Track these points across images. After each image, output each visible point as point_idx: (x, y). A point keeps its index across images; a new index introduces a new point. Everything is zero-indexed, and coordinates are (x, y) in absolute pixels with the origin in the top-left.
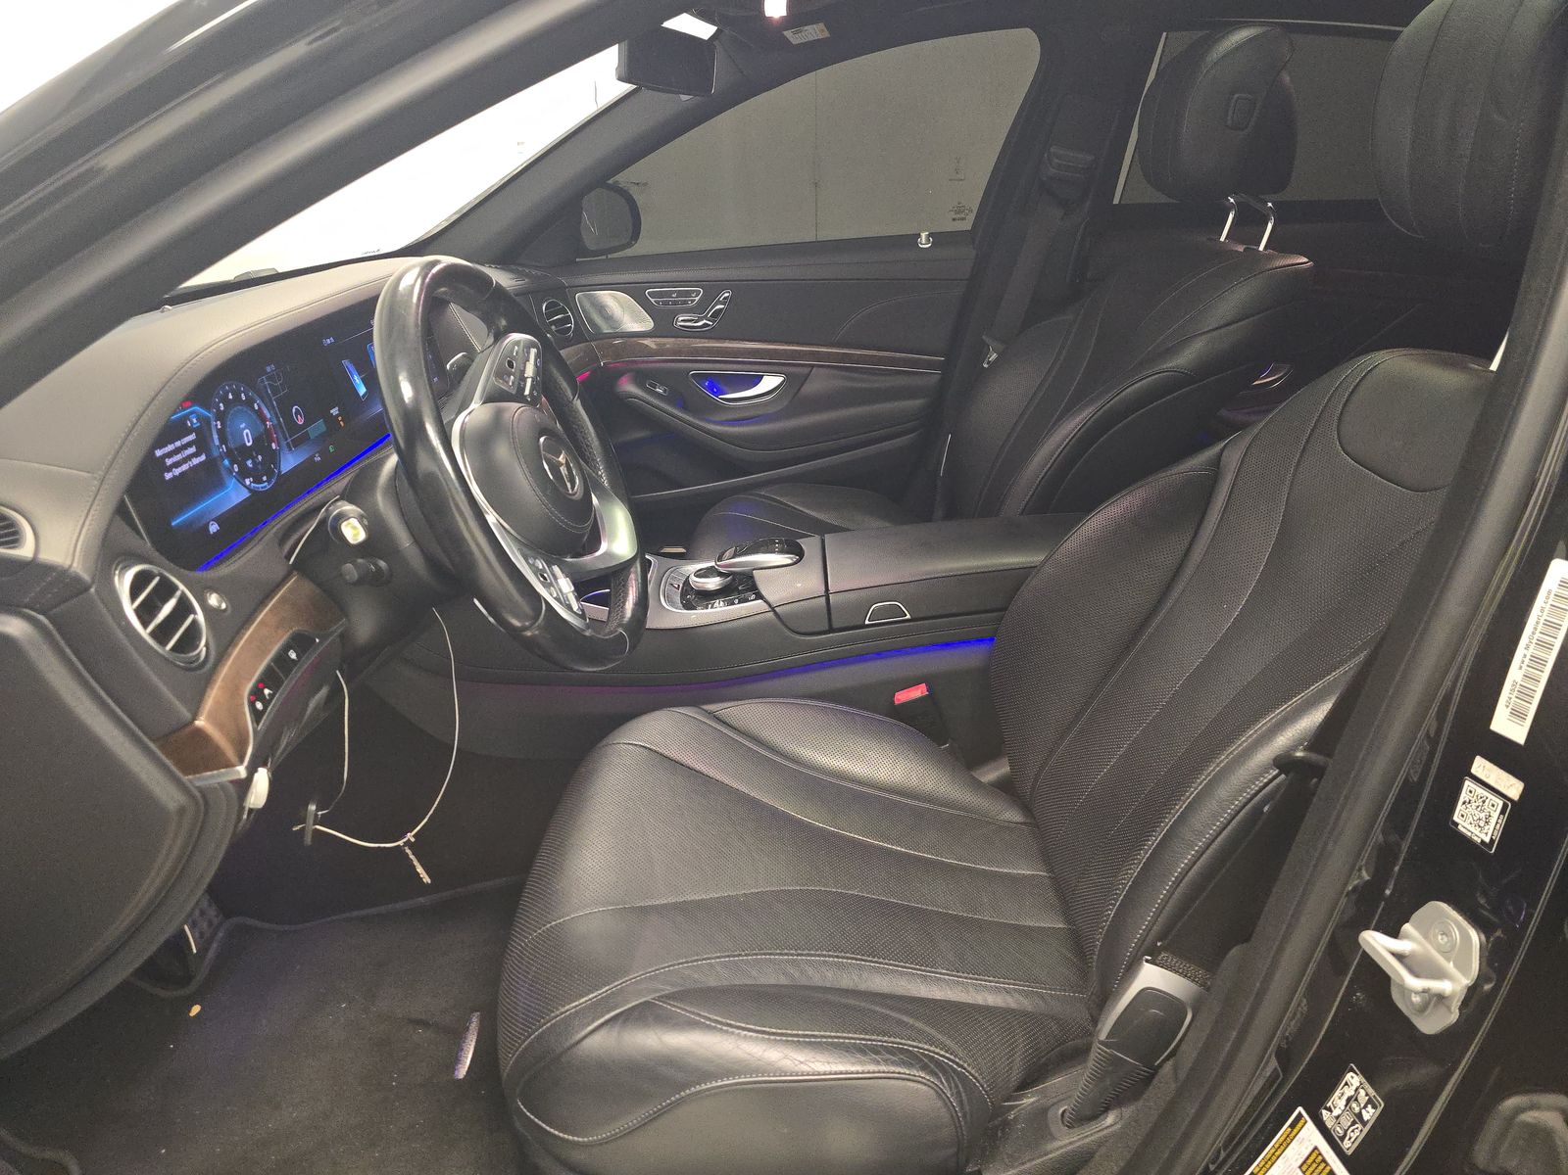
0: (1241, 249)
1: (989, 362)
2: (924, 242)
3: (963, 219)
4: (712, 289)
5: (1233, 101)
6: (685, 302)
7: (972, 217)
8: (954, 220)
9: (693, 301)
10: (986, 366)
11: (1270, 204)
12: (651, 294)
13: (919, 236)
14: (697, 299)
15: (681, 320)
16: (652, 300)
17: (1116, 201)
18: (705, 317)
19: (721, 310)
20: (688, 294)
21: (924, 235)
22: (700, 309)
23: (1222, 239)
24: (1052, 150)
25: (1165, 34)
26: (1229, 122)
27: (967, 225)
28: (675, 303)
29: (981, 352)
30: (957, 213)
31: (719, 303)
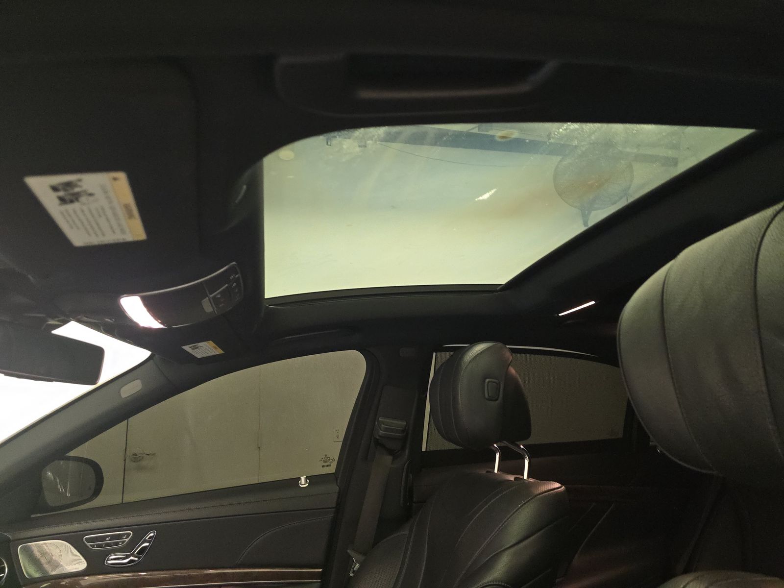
0: (511, 478)
1: (354, 572)
2: (303, 482)
3: (330, 465)
4: (140, 532)
5: (486, 384)
6: (117, 544)
7: (334, 465)
8: (323, 466)
9: (123, 542)
10: (351, 575)
11: (522, 447)
12: (89, 540)
13: (299, 479)
14: (127, 540)
15: (113, 559)
16: (88, 544)
17: (424, 449)
18: (133, 555)
19: (145, 547)
20: (120, 537)
21: (303, 479)
22: (128, 549)
23: (496, 471)
24: (380, 419)
25: (434, 354)
26: (486, 396)
27: (332, 469)
28: (108, 545)
29: (347, 562)
30: (325, 462)
31: (145, 541)
